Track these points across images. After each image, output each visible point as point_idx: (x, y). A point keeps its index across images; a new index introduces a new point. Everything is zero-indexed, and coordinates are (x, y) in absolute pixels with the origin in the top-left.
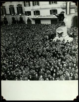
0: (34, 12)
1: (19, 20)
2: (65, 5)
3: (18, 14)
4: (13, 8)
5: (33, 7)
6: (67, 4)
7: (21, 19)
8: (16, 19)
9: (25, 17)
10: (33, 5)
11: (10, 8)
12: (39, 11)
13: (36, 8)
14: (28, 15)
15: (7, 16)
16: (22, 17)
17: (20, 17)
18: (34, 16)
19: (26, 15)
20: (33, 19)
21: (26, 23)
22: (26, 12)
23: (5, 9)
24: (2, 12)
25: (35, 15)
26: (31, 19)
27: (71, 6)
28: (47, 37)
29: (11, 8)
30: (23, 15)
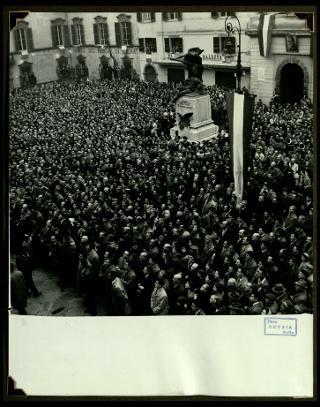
0: (166, 40)
1: (121, 65)
2: (257, 23)
3: (119, 45)
4: (106, 26)
5: (164, 23)
6: (262, 19)
7: (127, 63)
8: (111, 63)
9: (137, 58)
10: (165, 18)
11: (95, 26)
12: (181, 40)
13: (173, 27)
14: (149, 52)
15: (87, 50)
16: (131, 56)
17: (123, 56)
18: (166, 55)
19: (142, 50)
20: (163, 66)
21: (142, 78)
22: (141, 40)
23: (82, 27)
24: (74, 38)
25: (167, 50)
26: (156, 66)
27: (274, 27)
28: (154, 124)
29: (101, 24)
30: (133, 49)
